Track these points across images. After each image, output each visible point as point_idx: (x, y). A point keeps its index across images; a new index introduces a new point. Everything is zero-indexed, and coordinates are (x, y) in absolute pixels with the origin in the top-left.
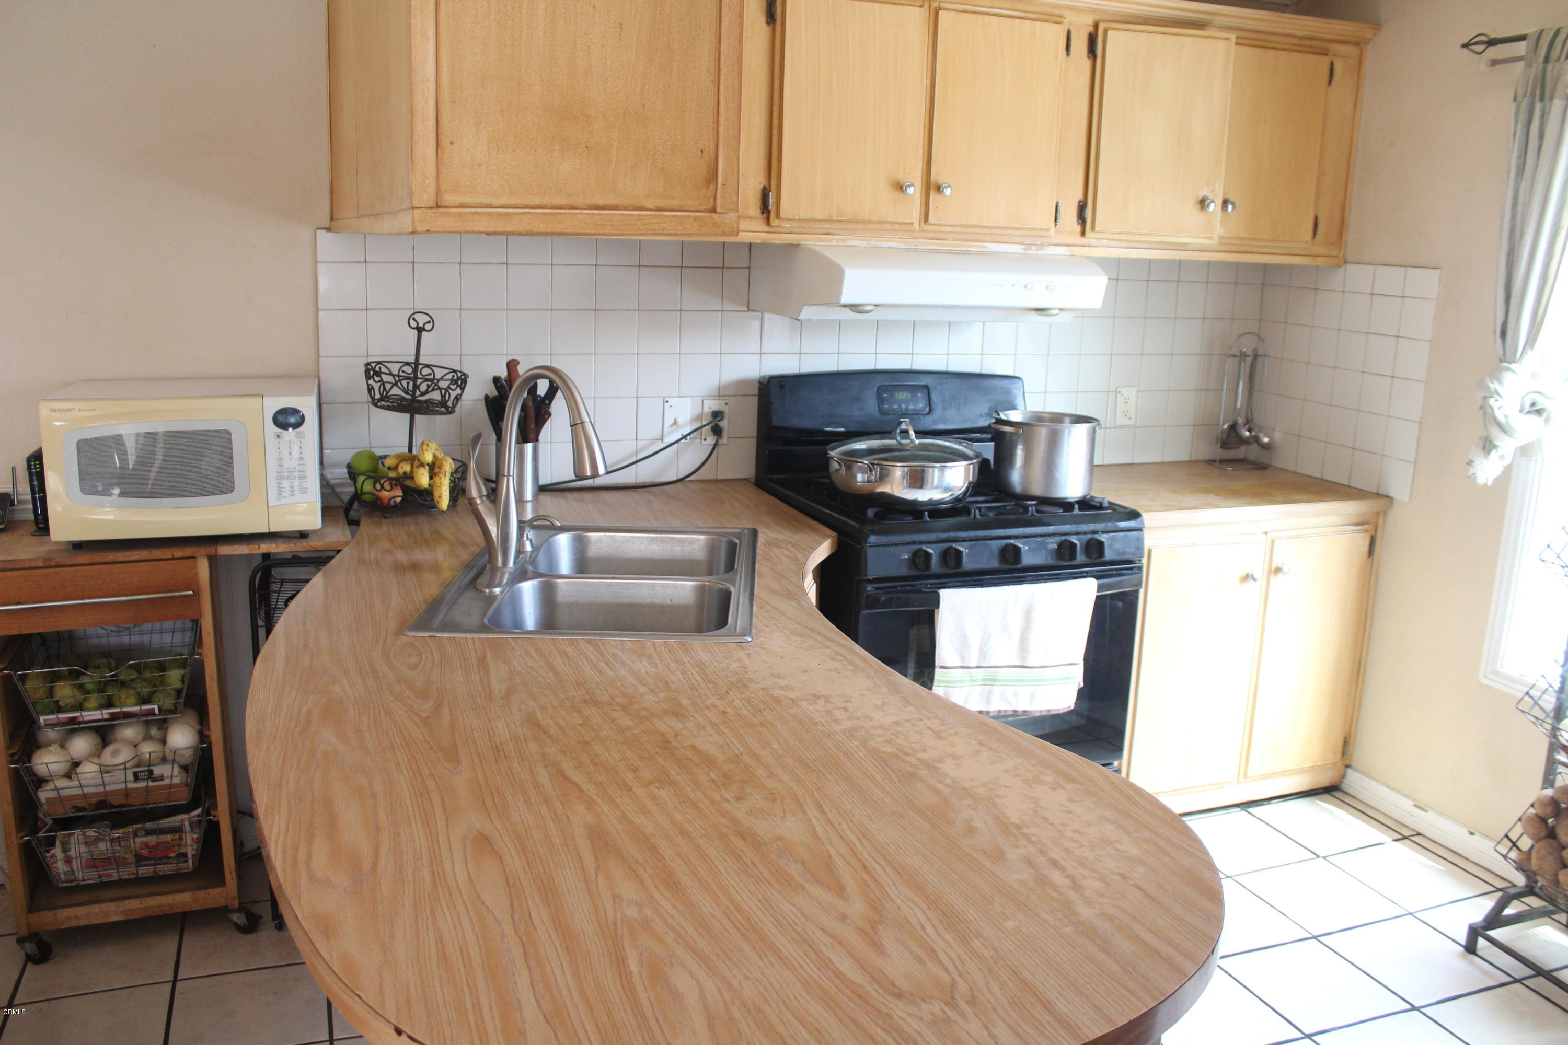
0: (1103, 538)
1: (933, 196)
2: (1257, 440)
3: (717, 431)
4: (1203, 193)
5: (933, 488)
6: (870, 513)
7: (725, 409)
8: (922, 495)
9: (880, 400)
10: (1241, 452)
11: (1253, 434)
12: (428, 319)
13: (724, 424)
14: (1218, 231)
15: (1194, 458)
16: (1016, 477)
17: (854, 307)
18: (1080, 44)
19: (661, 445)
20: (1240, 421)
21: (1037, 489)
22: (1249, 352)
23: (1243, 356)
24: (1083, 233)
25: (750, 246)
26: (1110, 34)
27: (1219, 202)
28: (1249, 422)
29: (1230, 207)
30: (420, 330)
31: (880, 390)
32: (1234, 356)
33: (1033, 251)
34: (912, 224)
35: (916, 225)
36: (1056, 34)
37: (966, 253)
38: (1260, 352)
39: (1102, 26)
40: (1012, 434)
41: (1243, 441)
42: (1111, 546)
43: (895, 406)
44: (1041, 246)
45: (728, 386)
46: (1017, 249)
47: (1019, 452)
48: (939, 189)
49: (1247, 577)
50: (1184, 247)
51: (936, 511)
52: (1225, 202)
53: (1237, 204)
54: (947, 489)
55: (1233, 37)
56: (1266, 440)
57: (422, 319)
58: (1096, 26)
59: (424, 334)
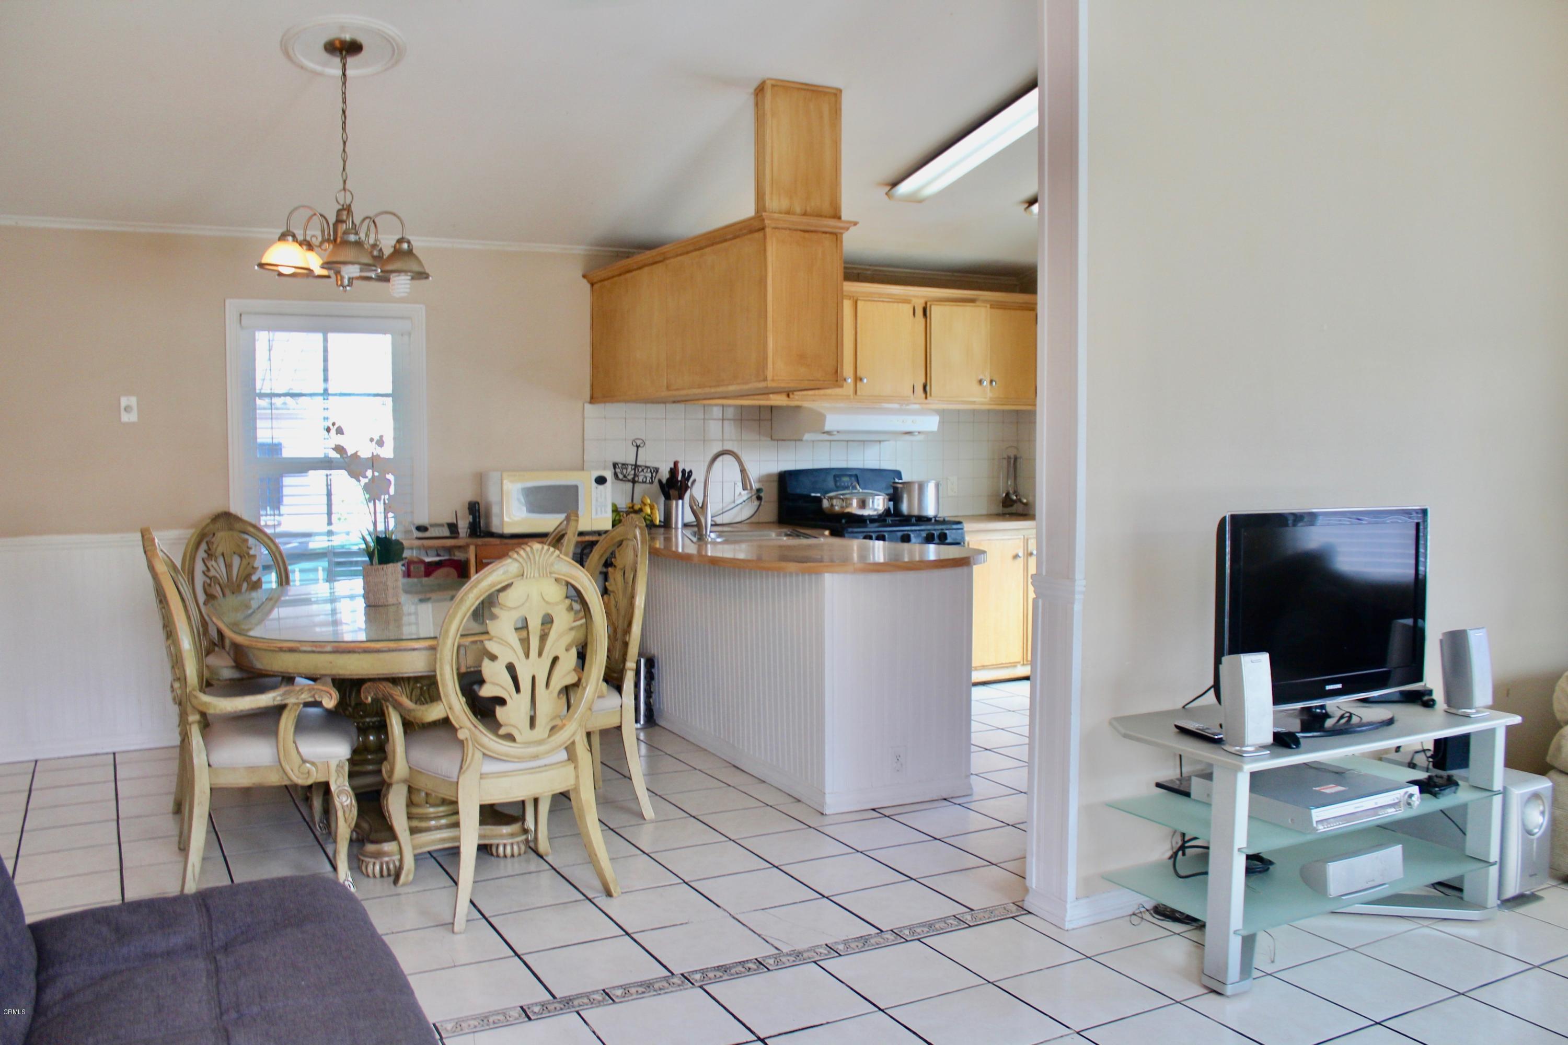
0: (947, 532)
1: (859, 384)
2: (1020, 501)
3: (759, 498)
4: (981, 377)
5: (870, 509)
6: (843, 521)
7: (763, 487)
8: (866, 512)
9: (836, 482)
10: (1013, 509)
11: (1018, 497)
12: (641, 441)
13: (762, 495)
14: (989, 394)
15: (989, 513)
16: (905, 508)
17: (828, 433)
18: (919, 312)
19: (733, 505)
20: (1011, 492)
21: (916, 512)
22: (1012, 457)
23: (1009, 458)
24: (926, 398)
25: (772, 407)
26: (933, 307)
27: (989, 381)
28: (1015, 492)
29: (994, 383)
30: (638, 447)
31: (835, 476)
32: (1005, 458)
33: (904, 407)
34: (850, 396)
35: (852, 397)
36: (908, 309)
37: (874, 408)
38: (1018, 456)
39: (928, 304)
40: (901, 488)
41: (1014, 502)
42: (950, 536)
43: (843, 484)
44: (907, 405)
45: (763, 476)
46: (896, 406)
47: (905, 497)
48: (861, 380)
49: (1016, 557)
50: (974, 403)
51: (872, 520)
52: (991, 381)
53: (998, 382)
54: (876, 510)
55: (988, 306)
56: (1025, 501)
57: (639, 442)
58: (926, 303)
59: (640, 449)
